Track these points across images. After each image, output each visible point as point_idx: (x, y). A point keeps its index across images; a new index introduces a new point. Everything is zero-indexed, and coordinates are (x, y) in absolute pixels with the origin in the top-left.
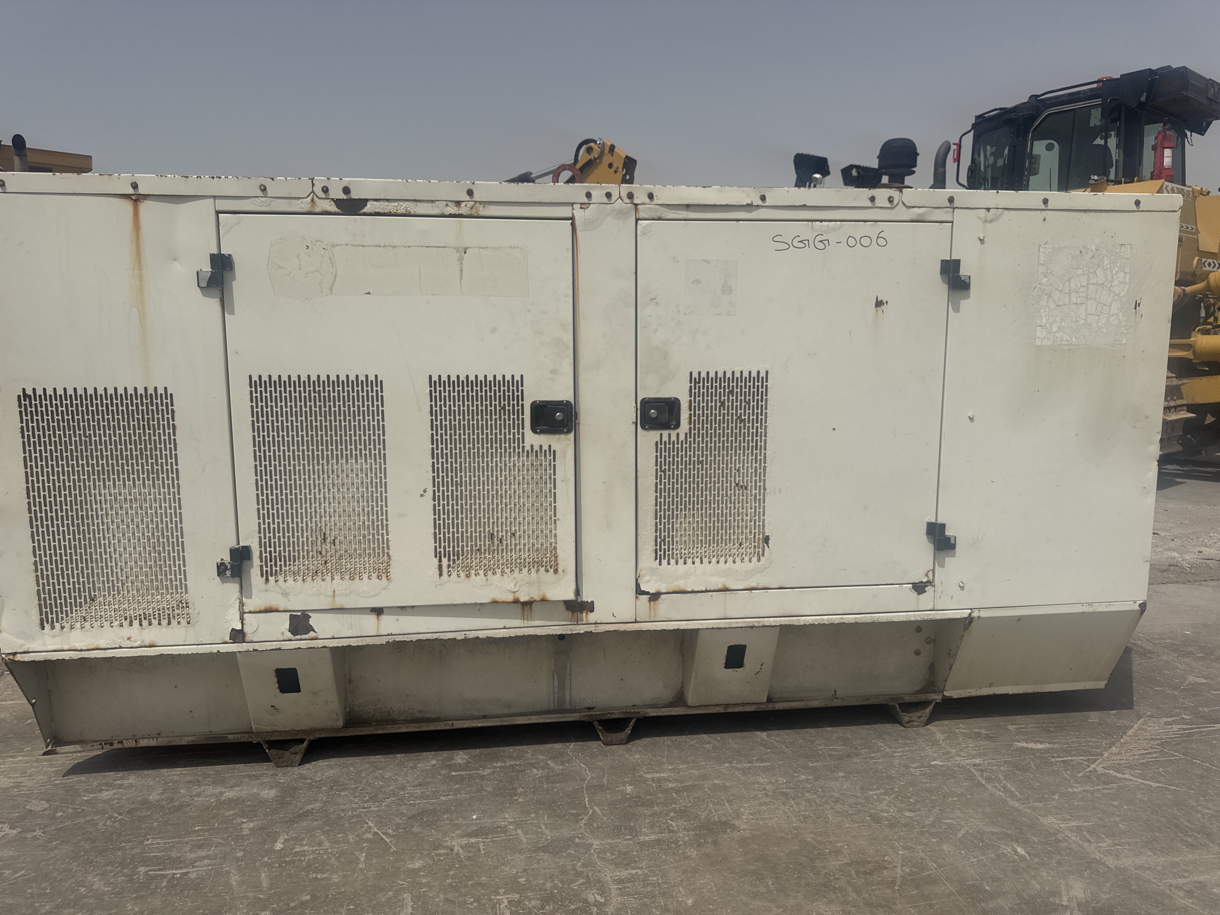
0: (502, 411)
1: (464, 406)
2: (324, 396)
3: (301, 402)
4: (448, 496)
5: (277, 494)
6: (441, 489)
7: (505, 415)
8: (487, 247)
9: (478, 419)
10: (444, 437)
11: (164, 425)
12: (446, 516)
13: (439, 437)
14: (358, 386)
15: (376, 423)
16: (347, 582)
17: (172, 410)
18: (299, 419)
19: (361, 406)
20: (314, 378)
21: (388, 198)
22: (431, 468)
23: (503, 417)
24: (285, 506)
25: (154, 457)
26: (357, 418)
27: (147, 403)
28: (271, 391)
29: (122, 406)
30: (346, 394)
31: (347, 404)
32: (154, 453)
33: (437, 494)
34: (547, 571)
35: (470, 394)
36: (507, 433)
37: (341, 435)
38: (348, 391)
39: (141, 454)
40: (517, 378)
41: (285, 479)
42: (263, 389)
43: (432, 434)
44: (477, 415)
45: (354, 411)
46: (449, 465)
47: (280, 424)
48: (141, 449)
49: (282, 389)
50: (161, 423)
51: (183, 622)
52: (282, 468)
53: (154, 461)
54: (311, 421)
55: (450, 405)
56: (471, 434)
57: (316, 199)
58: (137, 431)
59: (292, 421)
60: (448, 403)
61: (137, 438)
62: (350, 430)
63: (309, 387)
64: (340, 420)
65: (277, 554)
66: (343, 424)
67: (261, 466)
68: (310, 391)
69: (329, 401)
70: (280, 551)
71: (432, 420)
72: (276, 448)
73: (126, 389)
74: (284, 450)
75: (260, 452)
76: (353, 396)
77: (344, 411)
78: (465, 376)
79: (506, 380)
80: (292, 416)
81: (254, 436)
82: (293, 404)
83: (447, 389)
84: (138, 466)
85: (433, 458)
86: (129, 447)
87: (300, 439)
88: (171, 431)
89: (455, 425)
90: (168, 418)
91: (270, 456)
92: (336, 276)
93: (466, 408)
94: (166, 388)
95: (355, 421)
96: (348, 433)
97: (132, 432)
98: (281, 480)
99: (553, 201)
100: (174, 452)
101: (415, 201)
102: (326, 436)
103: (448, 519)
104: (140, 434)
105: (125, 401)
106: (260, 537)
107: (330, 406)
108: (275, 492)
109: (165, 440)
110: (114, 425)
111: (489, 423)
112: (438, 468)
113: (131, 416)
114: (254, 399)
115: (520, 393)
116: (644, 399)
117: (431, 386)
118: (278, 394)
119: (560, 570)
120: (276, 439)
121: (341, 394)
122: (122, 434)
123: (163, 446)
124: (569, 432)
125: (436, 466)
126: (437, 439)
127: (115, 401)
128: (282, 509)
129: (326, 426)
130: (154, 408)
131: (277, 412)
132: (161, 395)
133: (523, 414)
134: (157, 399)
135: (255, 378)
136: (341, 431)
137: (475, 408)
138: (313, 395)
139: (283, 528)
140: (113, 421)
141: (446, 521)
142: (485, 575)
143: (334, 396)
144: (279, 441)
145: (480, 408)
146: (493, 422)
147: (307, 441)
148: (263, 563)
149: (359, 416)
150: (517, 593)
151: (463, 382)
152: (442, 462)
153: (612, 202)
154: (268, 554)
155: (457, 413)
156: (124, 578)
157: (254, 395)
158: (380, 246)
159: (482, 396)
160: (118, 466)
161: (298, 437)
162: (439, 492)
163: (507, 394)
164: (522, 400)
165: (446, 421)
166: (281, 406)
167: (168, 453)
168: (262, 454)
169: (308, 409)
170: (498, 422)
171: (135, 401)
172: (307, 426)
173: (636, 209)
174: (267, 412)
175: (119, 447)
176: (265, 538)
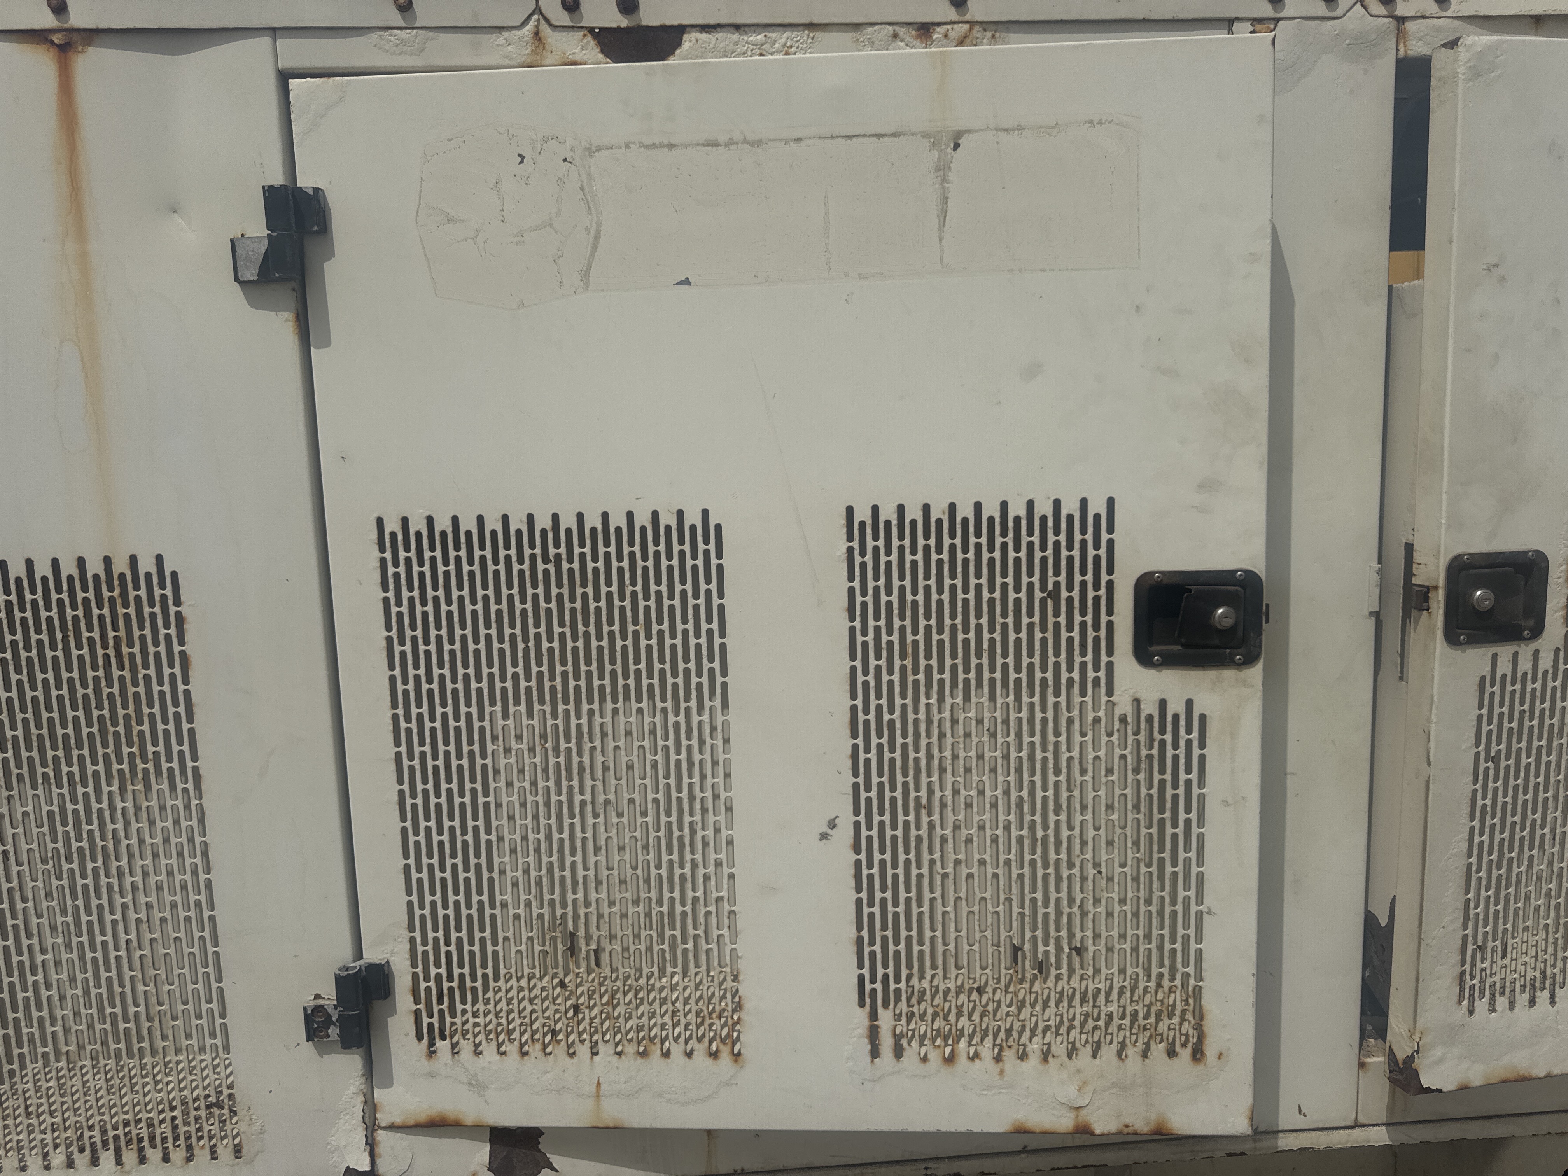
0: (1050, 602)
1: (940, 591)
2: (571, 571)
3: (510, 586)
4: (894, 838)
5: (452, 829)
6: (876, 819)
7: (1057, 614)
8: (1020, 128)
9: (979, 627)
10: (885, 678)
11: (157, 655)
12: (888, 895)
13: (871, 678)
14: (656, 543)
15: (703, 640)
16: (630, 1063)
17: (178, 614)
18: (508, 631)
19: (665, 594)
20: (543, 522)
21: (739, 21)
22: (849, 763)
23: (1051, 620)
24: (473, 861)
25: (136, 739)
26: (655, 628)
27: (112, 599)
28: (433, 559)
29: (48, 608)
30: (626, 564)
31: (629, 590)
32: (136, 729)
33: (864, 833)
34: (1171, 1053)
35: (960, 556)
36: (1064, 666)
37: (613, 673)
38: (632, 555)
39: (103, 731)
40: (1097, 506)
41: (474, 791)
42: (413, 554)
43: (853, 669)
44: (979, 616)
45: (647, 609)
46: (898, 755)
47: (457, 646)
48: (101, 718)
49: (463, 553)
50: (151, 649)
51: (225, 1153)
52: (465, 762)
53: (135, 749)
54: (538, 636)
55: (902, 589)
56: (960, 669)
57: (545, 29)
58: (90, 674)
59: (488, 637)
60: (896, 583)
61: (90, 690)
62: (637, 661)
63: (532, 546)
64: (611, 634)
65: (455, 984)
66: (619, 643)
67: (411, 758)
68: (533, 557)
69: (584, 585)
70: (462, 976)
71: (852, 630)
72: (449, 710)
73: (55, 563)
74: (469, 715)
75: (408, 720)
76: (645, 569)
77: (622, 609)
78: (946, 506)
79: (1064, 513)
80: (488, 626)
81: (392, 679)
82: (491, 592)
83: (896, 543)
84: (95, 763)
85: (854, 735)
86: (70, 714)
87: (509, 684)
88: (177, 670)
89: (915, 643)
90: (168, 637)
91: (433, 730)
92: (597, 238)
93: (946, 597)
94: (159, 559)
95: (649, 637)
96: (632, 668)
97: (75, 675)
98: (462, 795)
99: (1181, 16)
100: (186, 726)
101: (811, 26)
102: (577, 677)
103: (896, 904)
104: (96, 679)
105: (54, 596)
106: (412, 940)
107: (585, 596)
108: (447, 824)
109: (162, 694)
110: (29, 660)
111: (1012, 637)
112: (868, 762)
113: (71, 634)
114: (391, 581)
115: (1103, 552)
116: (1458, 558)
117: (850, 538)
118: (452, 567)
119: (1211, 1050)
120: (449, 686)
121: (615, 564)
122: (52, 682)
123: (156, 710)
124: (1250, 660)
125: (862, 756)
126: (866, 684)
127: (28, 597)
128: (467, 869)
129: (575, 650)
130: (132, 611)
131: (450, 614)
132: (148, 575)
133: (1110, 612)
134: (137, 588)
135: (392, 525)
136: (613, 662)
137: (971, 596)
138: (541, 567)
139: (470, 917)
140: (28, 649)
141: (890, 908)
142: (998, 1059)
143: (596, 570)
144: (455, 692)
145: (986, 595)
146: (1023, 635)
147: (529, 689)
148: (422, 1006)
149: (660, 622)
150: (1084, 1112)
151: (939, 522)
152: (880, 746)
153: (1338, 13)
154: (432, 984)
155: (921, 611)
156: (73, 1048)
157: (391, 570)
158: (717, 145)
159: (991, 561)
160: (44, 765)
161: (503, 679)
162: (869, 828)
163: (1064, 553)
164: (1110, 571)
165: (890, 633)
166: (461, 599)
167: (171, 727)
168: (414, 726)
169: (529, 606)
170: (1038, 635)
171: (80, 595)
172: (526, 650)
173: (1400, 34)
174: (425, 615)
175: (45, 715)
176: (425, 943)
